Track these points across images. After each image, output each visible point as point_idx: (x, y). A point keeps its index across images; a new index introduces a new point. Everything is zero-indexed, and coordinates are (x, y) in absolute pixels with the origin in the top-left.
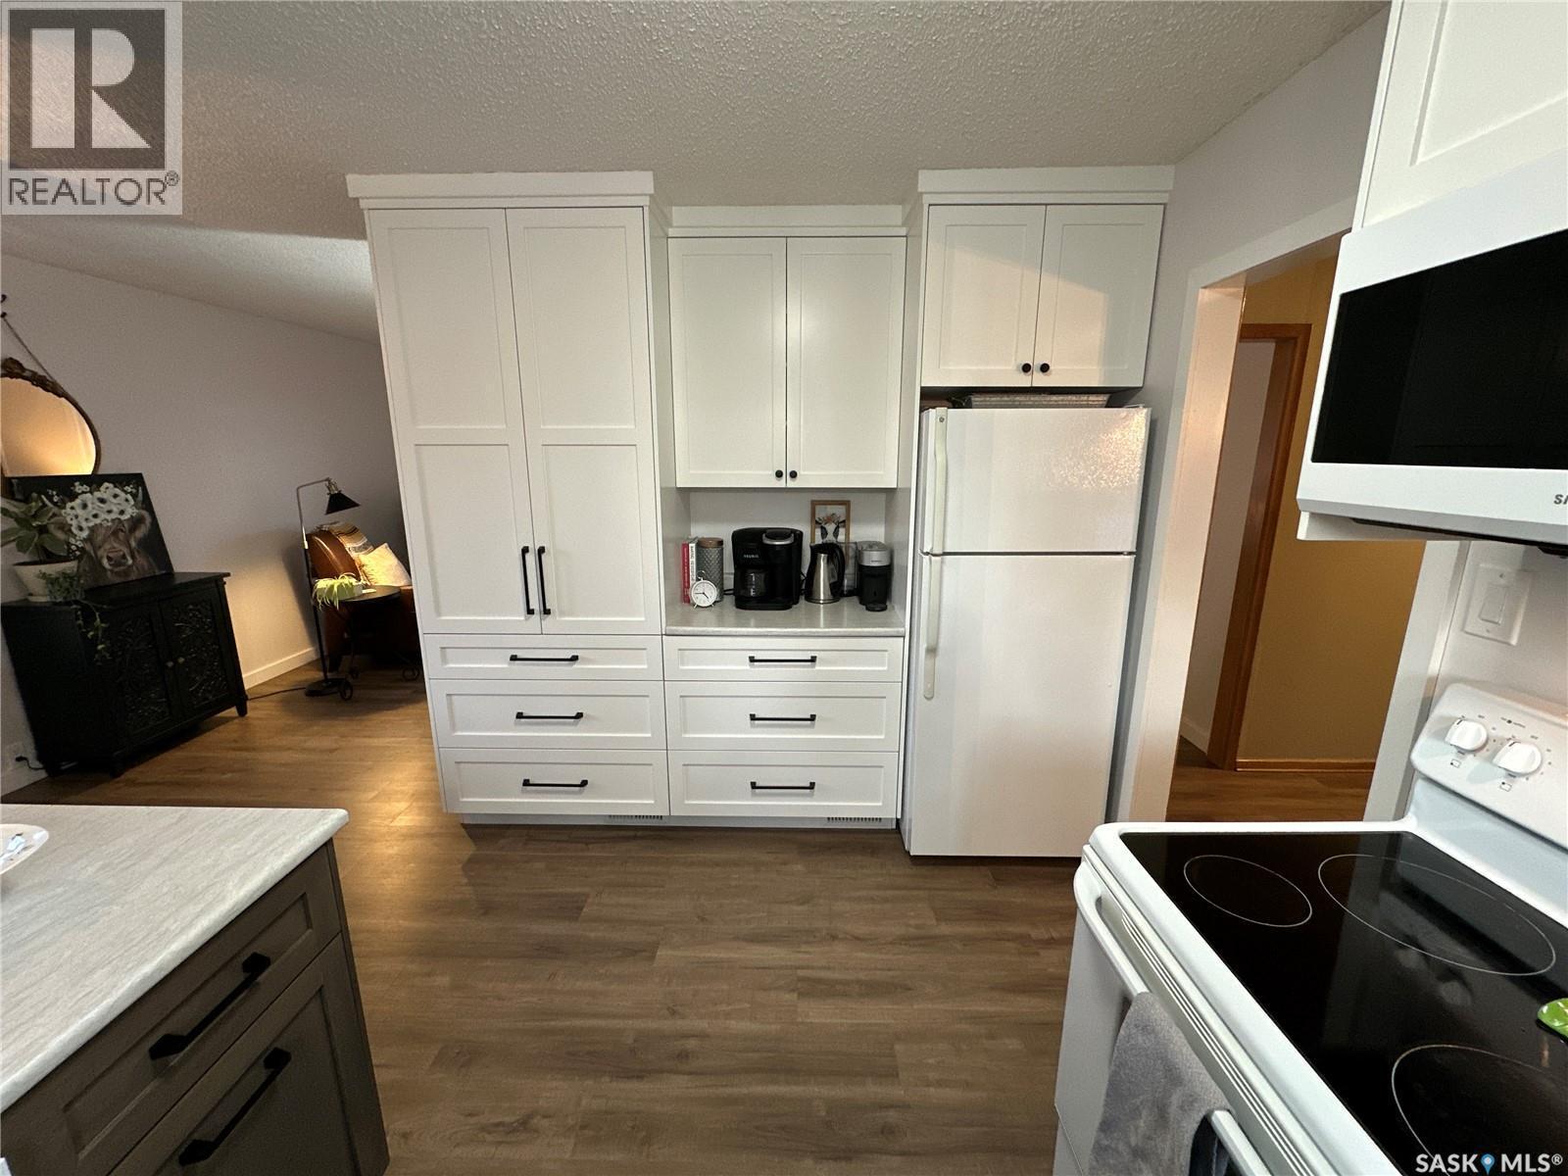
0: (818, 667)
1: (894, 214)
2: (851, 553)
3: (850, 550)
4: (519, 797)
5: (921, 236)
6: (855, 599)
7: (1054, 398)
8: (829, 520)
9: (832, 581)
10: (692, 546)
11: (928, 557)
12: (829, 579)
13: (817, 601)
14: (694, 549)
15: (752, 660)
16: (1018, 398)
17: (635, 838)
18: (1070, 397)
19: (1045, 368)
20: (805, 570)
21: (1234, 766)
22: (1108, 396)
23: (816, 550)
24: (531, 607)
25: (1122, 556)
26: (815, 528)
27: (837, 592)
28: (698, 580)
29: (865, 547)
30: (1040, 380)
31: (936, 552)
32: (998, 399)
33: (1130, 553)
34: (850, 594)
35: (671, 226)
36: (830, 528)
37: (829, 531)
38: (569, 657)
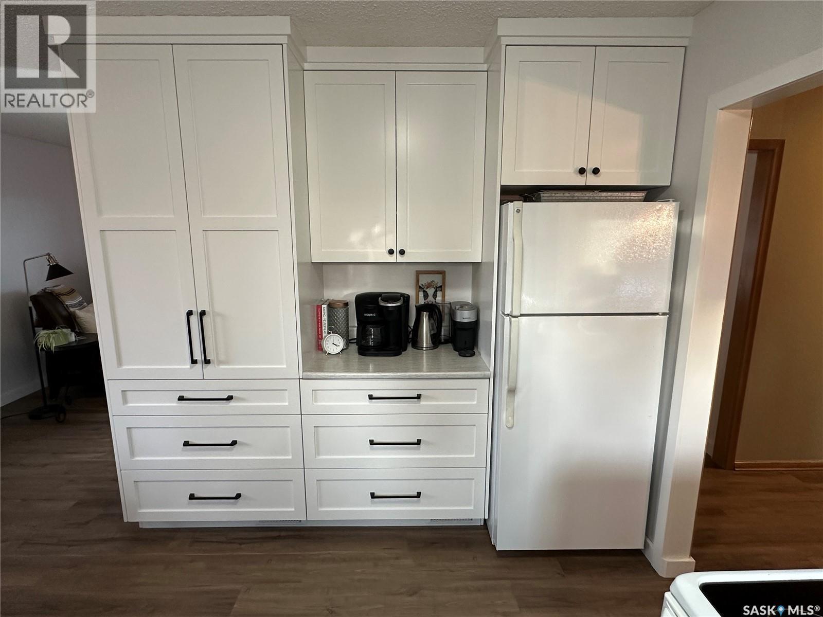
0: (423, 402)
1: (479, 53)
2: (447, 310)
3: (446, 308)
4: (186, 508)
5: (499, 71)
6: (450, 346)
7: (604, 194)
8: (429, 285)
9: (432, 332)
10: (325, 306)
11: (508, 317)
12: (430, 332)
13: (421, 348)
14: (326, 309)
15: (371, 397)
16: (576, 194)
17: (279, 537)
18: (616, 194)
19: (596, 171)
20: (412, 324)
21: (733, 467)
22: (646, 192)
23: (420, 309)
24: (195, 358)
25: (657, 317)
26: (419, 291)
27: (436, 341)
28: (329, 333)
29: (457, 307)
30: (592, 180)
31: (514, 314)
32: (562, 195)
33: (664, 314)
34: (446, 342)
35: (307, 62)
36: (431, 292)
37: (429, 294)
38: (226, 397)
